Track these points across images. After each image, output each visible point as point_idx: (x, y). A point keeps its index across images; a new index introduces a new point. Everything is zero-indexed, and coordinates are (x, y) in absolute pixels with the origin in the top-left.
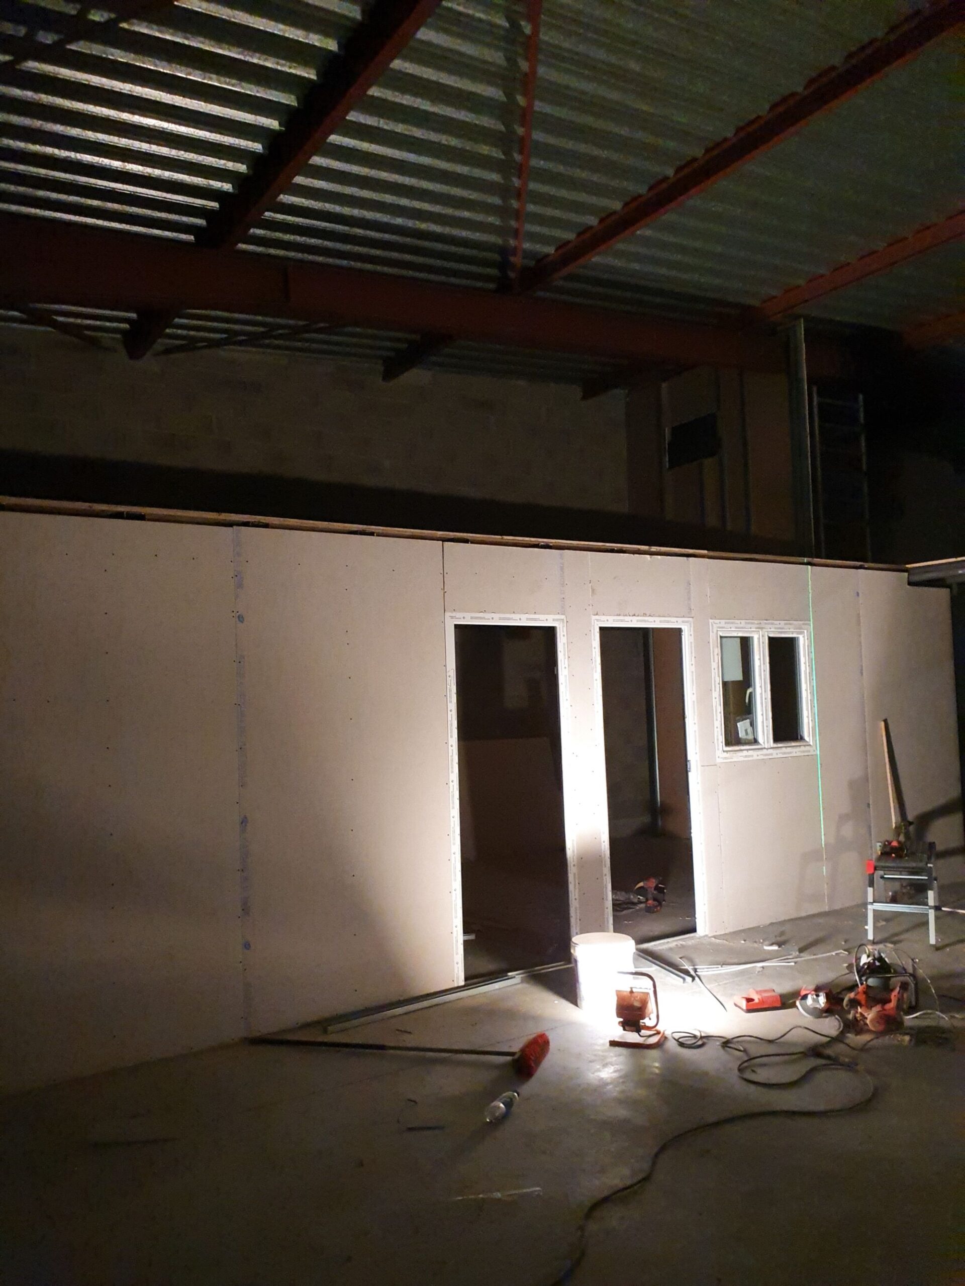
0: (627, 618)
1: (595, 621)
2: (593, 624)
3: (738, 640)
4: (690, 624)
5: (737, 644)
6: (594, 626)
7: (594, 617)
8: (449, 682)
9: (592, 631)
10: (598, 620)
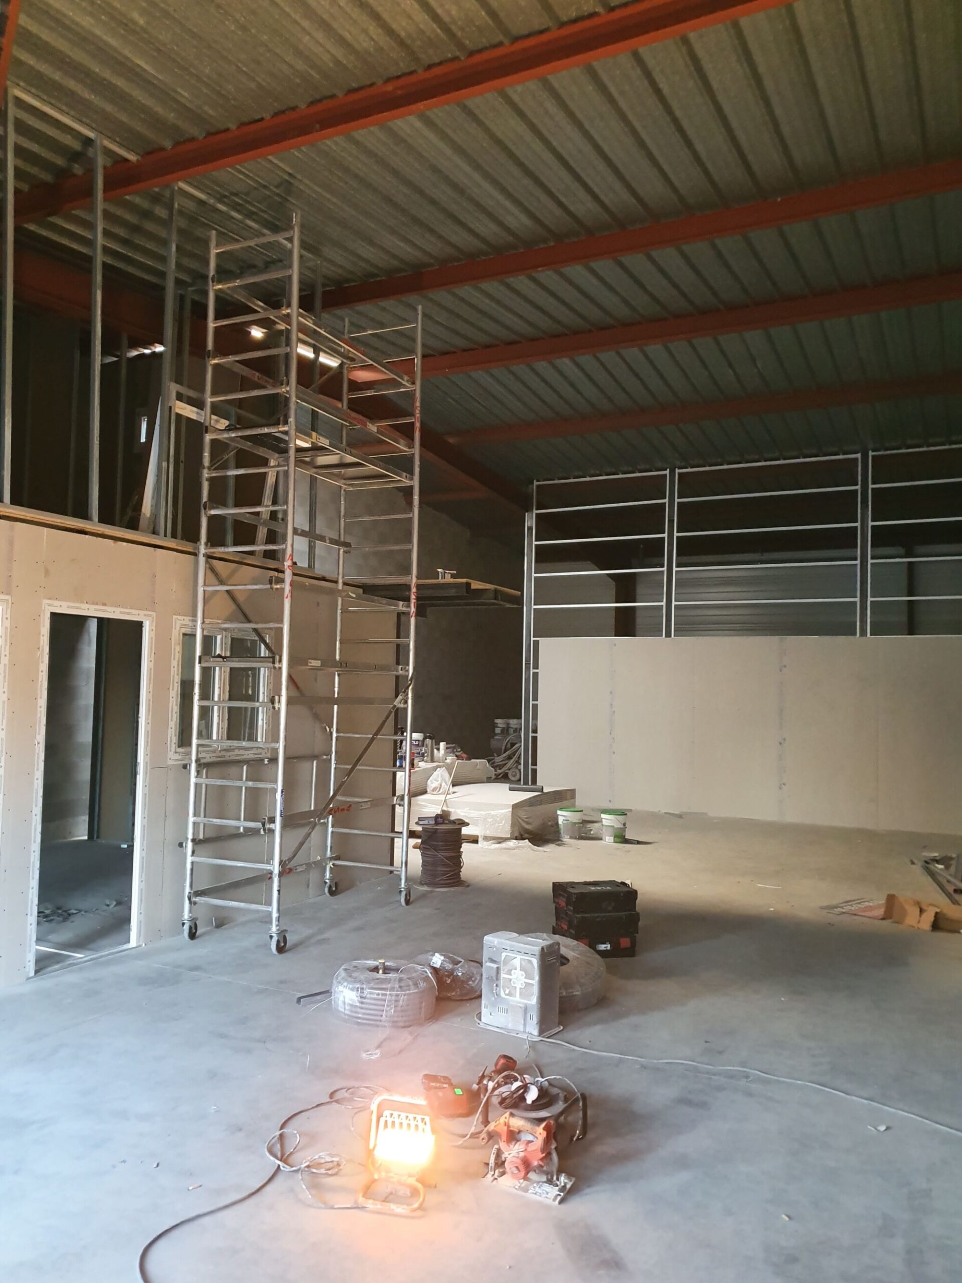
0: (84, 606)
1: (47, 606)
2: (43, 608)
4: (153, 618)
6: (44, 610)
7: (46, 601)
9: (42, 615)
10: (49, 605)
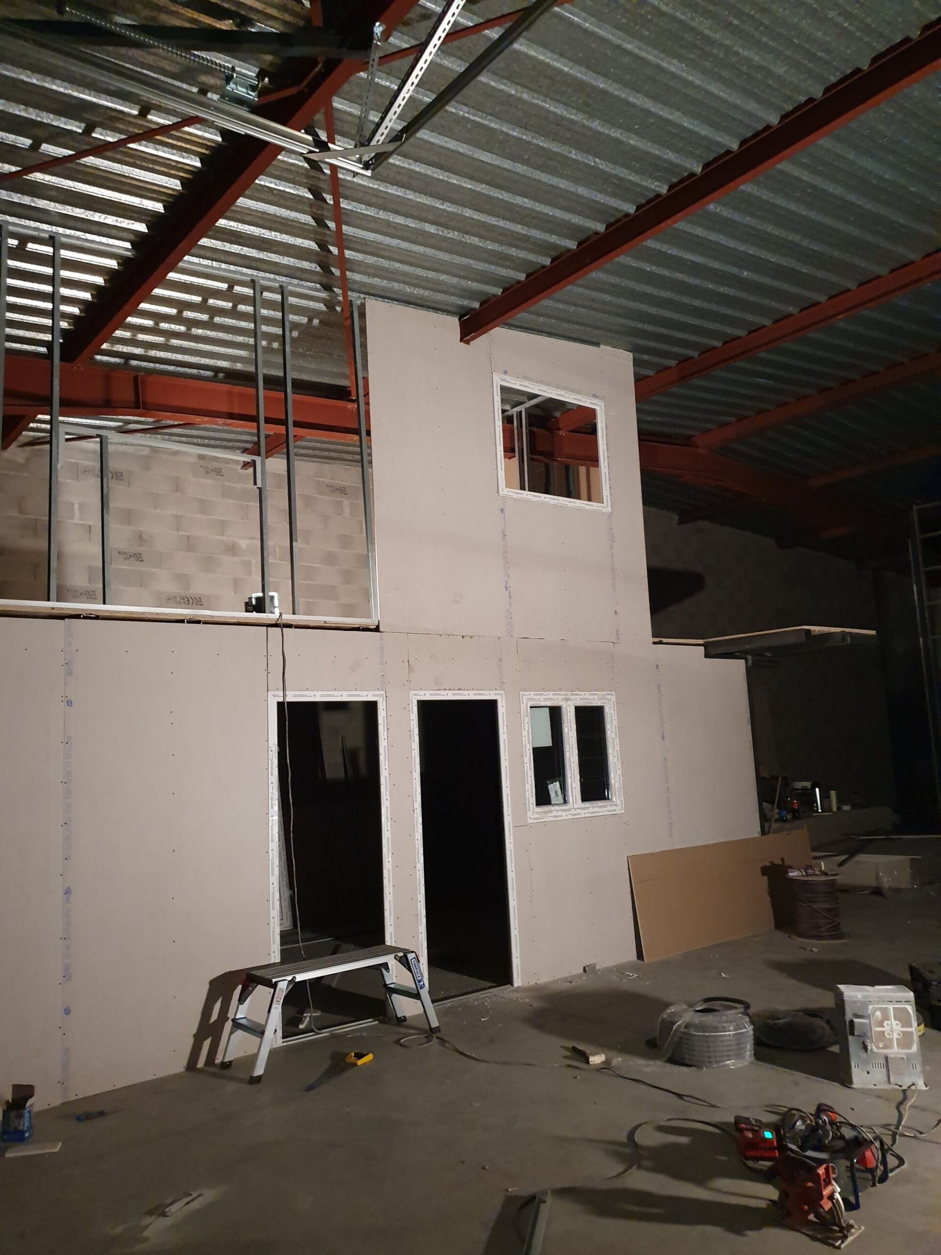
0: (443, 692)
1: (413, 695)
3: (547, 710)
4: (505, 696)
5: (546, 713)
6: (412, 699)
7: (412, 692)
8: (270, 756)
9: (410, 702)
10: (415, 695)
